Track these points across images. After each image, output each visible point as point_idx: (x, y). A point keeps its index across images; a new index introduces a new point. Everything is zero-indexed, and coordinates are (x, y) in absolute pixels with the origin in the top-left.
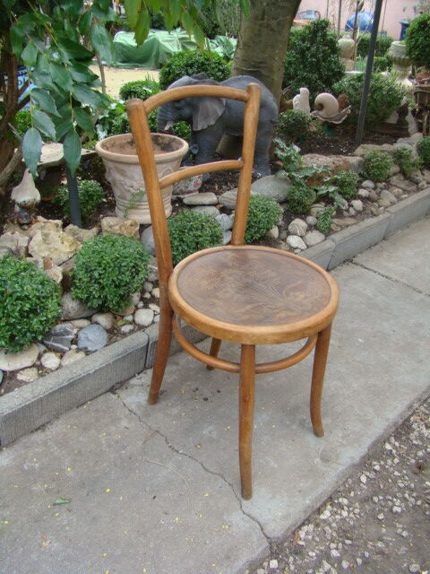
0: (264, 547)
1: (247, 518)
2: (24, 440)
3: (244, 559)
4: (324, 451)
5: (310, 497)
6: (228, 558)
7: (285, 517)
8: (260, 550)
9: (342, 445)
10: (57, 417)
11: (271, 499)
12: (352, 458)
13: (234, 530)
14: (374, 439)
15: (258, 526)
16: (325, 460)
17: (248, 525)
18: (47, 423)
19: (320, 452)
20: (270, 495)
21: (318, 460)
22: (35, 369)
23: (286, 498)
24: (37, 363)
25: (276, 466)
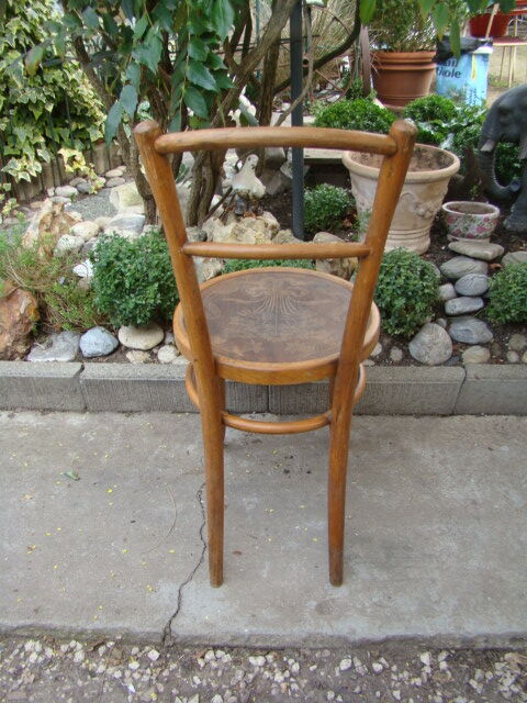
0: (154, 630)
1: (176, 597)
2: (107, 414)
3: (127, 625)
4: (333, 600)
5: (255, 629)
6: (118, 612)
7: (207, 624)
8: (148, 629)
9: (362, 612)
10: (149, 410)
12: (354, 632)
13: (153, 596)
14: (410, 633)
15: (174, 611)
16: (321, 609)
17: (167, 602)
18: (136, 411)
19: (328, 598)
20: (223, 596)
21: (315, 603)
22: (147, 356)
23: (233, 610)
24: (155, 351)
25: (265, 576)
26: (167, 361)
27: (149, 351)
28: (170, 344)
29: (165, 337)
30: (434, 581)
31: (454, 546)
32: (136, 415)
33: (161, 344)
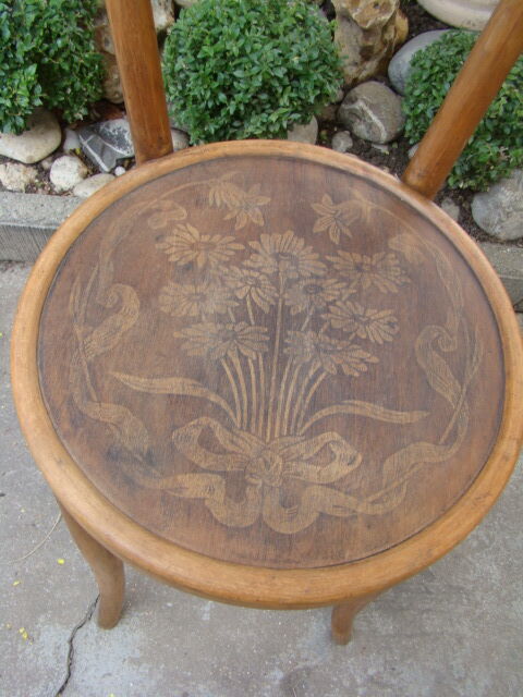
1: (65, 652)
4: (308, 670)
11: (133, 661)
13: (28, 650)
15: (62, 680)
16: (290, 686)
17: (52, 663)
18: (17, 262)
19: (301, 665)
20: (138, 654)
21: (279, 675)
22: (32, 173)
23: (153, 683)
24: (46, 164)
25: (206, 617)
26: (66, 186)
27: (37, 165)
28: (73, 152)
29: (63, 140)
30: (460, 640)
31: (495, 572)
32: (17, 268)
33: (58, 153)
